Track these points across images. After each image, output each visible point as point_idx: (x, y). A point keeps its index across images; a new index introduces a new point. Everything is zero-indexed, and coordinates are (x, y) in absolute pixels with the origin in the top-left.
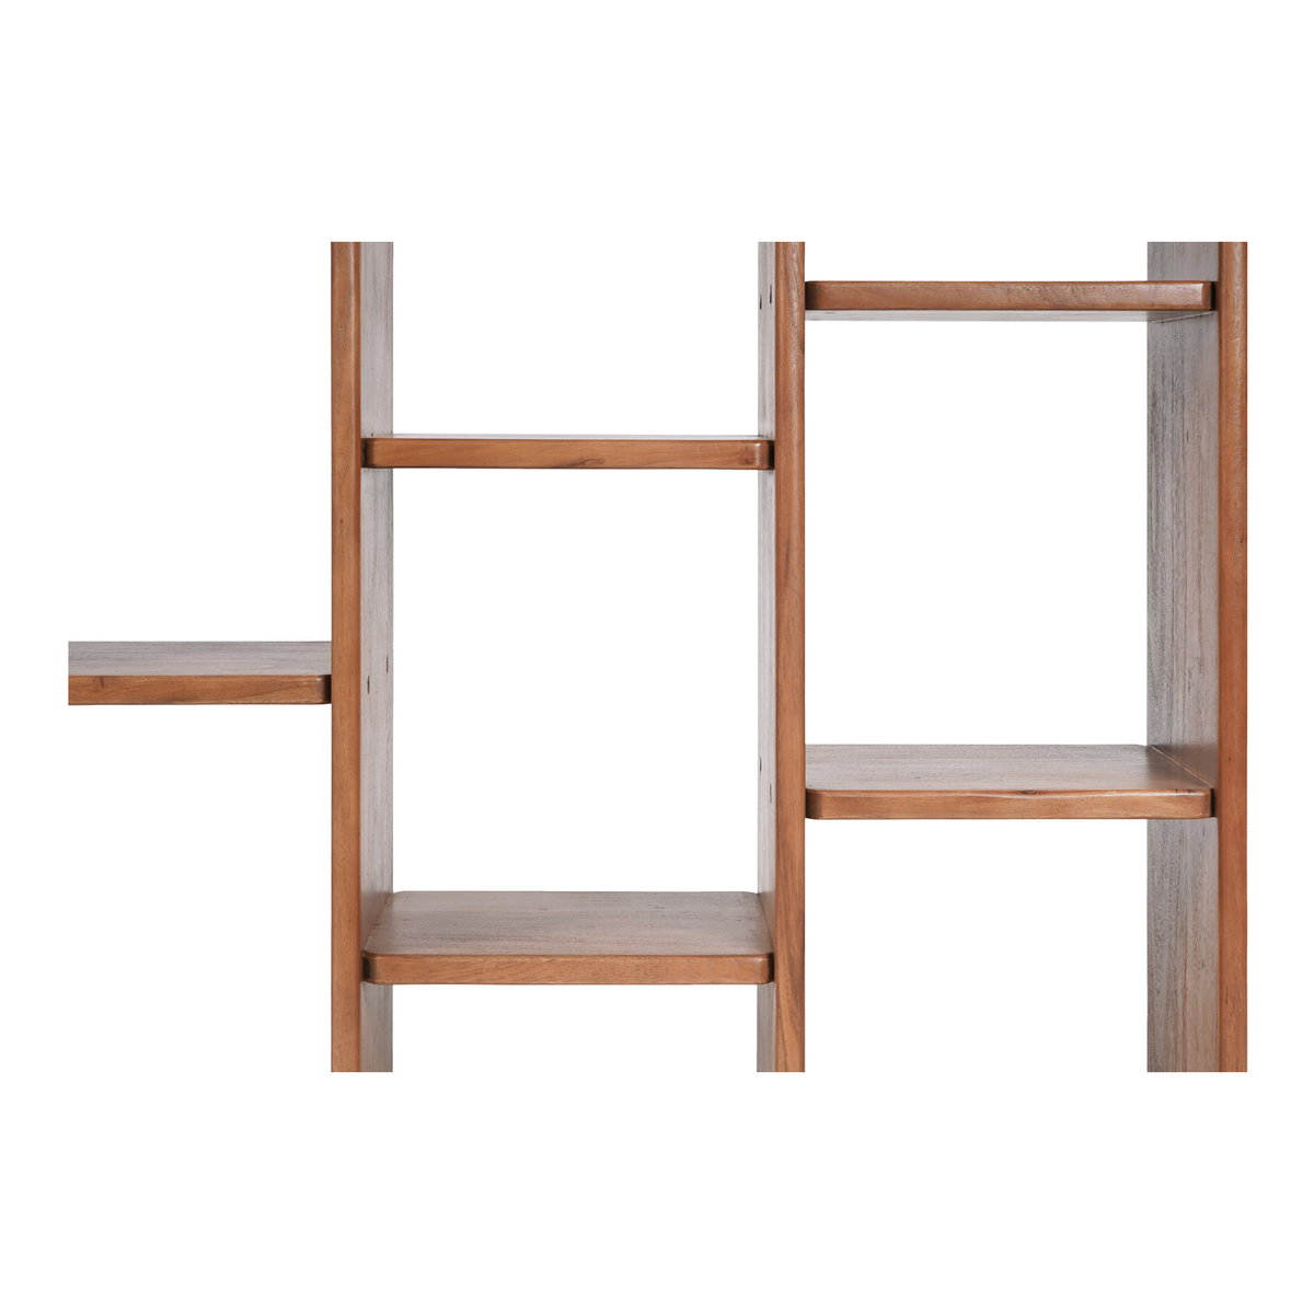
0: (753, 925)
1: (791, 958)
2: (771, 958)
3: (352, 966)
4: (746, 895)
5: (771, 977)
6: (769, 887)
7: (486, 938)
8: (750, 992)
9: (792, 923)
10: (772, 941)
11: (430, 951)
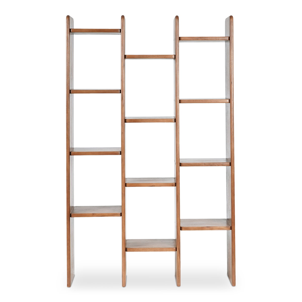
0: (174, 244)
1: (179, 248)
2: (176, 248)
3: (125, 250)
4: (173, 239)
5: (176, 251)
6: (176, 238)
7: (140, 246)
8: (174, 252)
9: (179, 244)
10: (176, 246)
11: (134, 248)
